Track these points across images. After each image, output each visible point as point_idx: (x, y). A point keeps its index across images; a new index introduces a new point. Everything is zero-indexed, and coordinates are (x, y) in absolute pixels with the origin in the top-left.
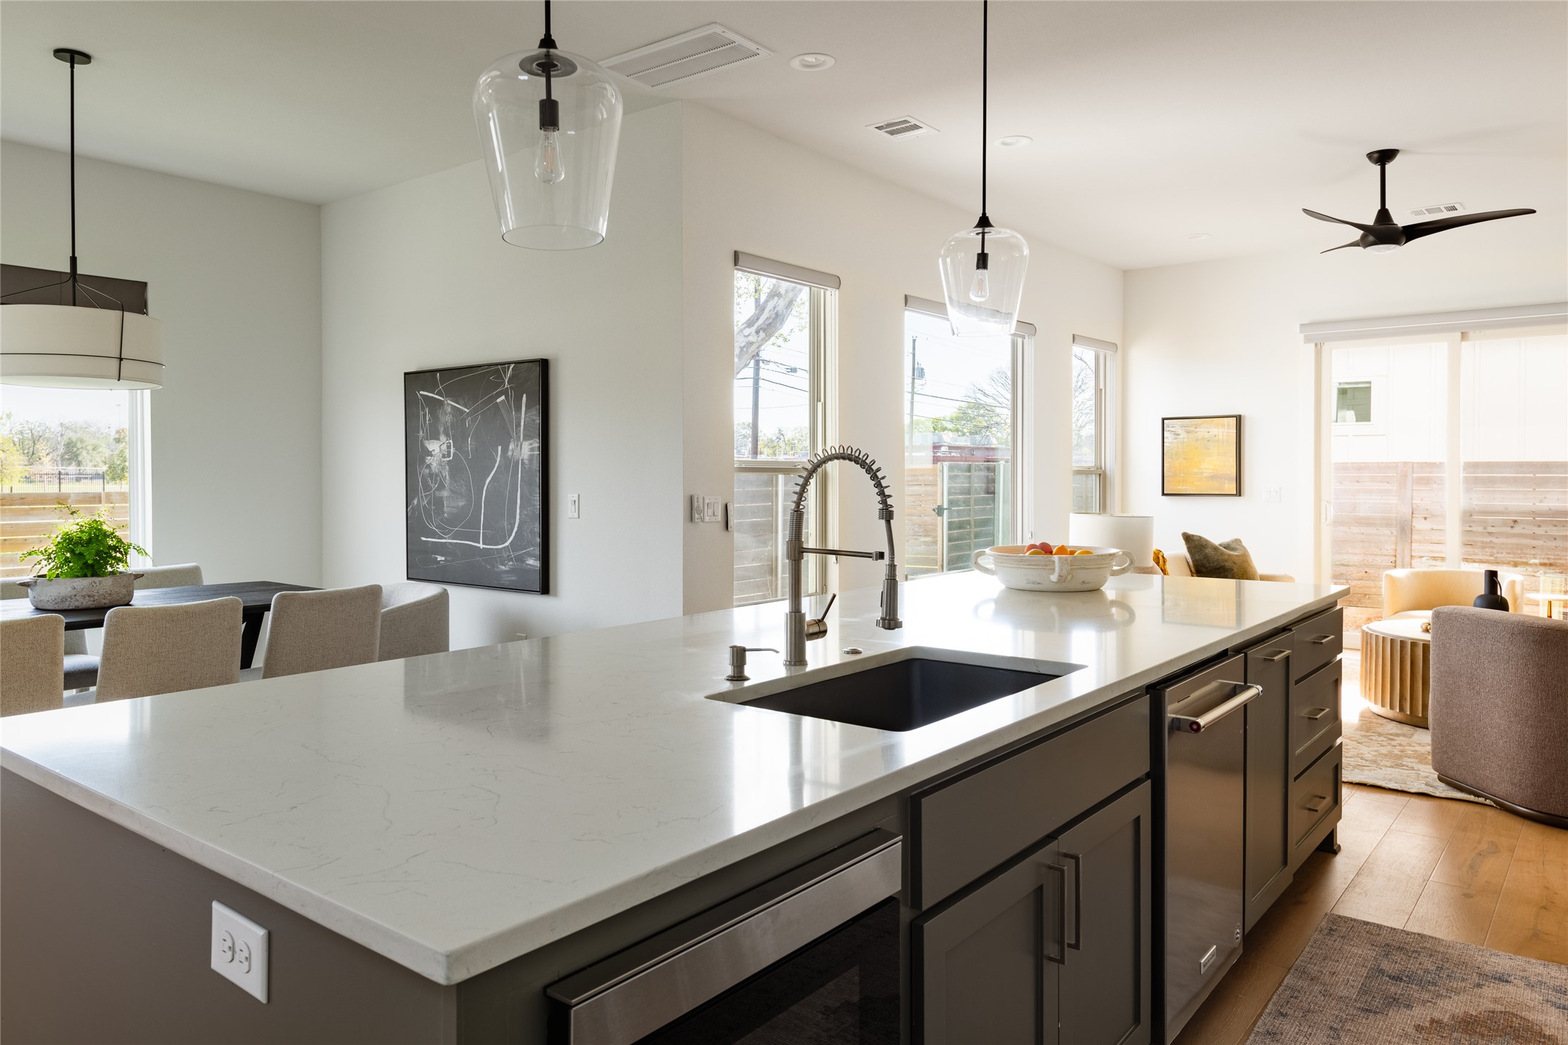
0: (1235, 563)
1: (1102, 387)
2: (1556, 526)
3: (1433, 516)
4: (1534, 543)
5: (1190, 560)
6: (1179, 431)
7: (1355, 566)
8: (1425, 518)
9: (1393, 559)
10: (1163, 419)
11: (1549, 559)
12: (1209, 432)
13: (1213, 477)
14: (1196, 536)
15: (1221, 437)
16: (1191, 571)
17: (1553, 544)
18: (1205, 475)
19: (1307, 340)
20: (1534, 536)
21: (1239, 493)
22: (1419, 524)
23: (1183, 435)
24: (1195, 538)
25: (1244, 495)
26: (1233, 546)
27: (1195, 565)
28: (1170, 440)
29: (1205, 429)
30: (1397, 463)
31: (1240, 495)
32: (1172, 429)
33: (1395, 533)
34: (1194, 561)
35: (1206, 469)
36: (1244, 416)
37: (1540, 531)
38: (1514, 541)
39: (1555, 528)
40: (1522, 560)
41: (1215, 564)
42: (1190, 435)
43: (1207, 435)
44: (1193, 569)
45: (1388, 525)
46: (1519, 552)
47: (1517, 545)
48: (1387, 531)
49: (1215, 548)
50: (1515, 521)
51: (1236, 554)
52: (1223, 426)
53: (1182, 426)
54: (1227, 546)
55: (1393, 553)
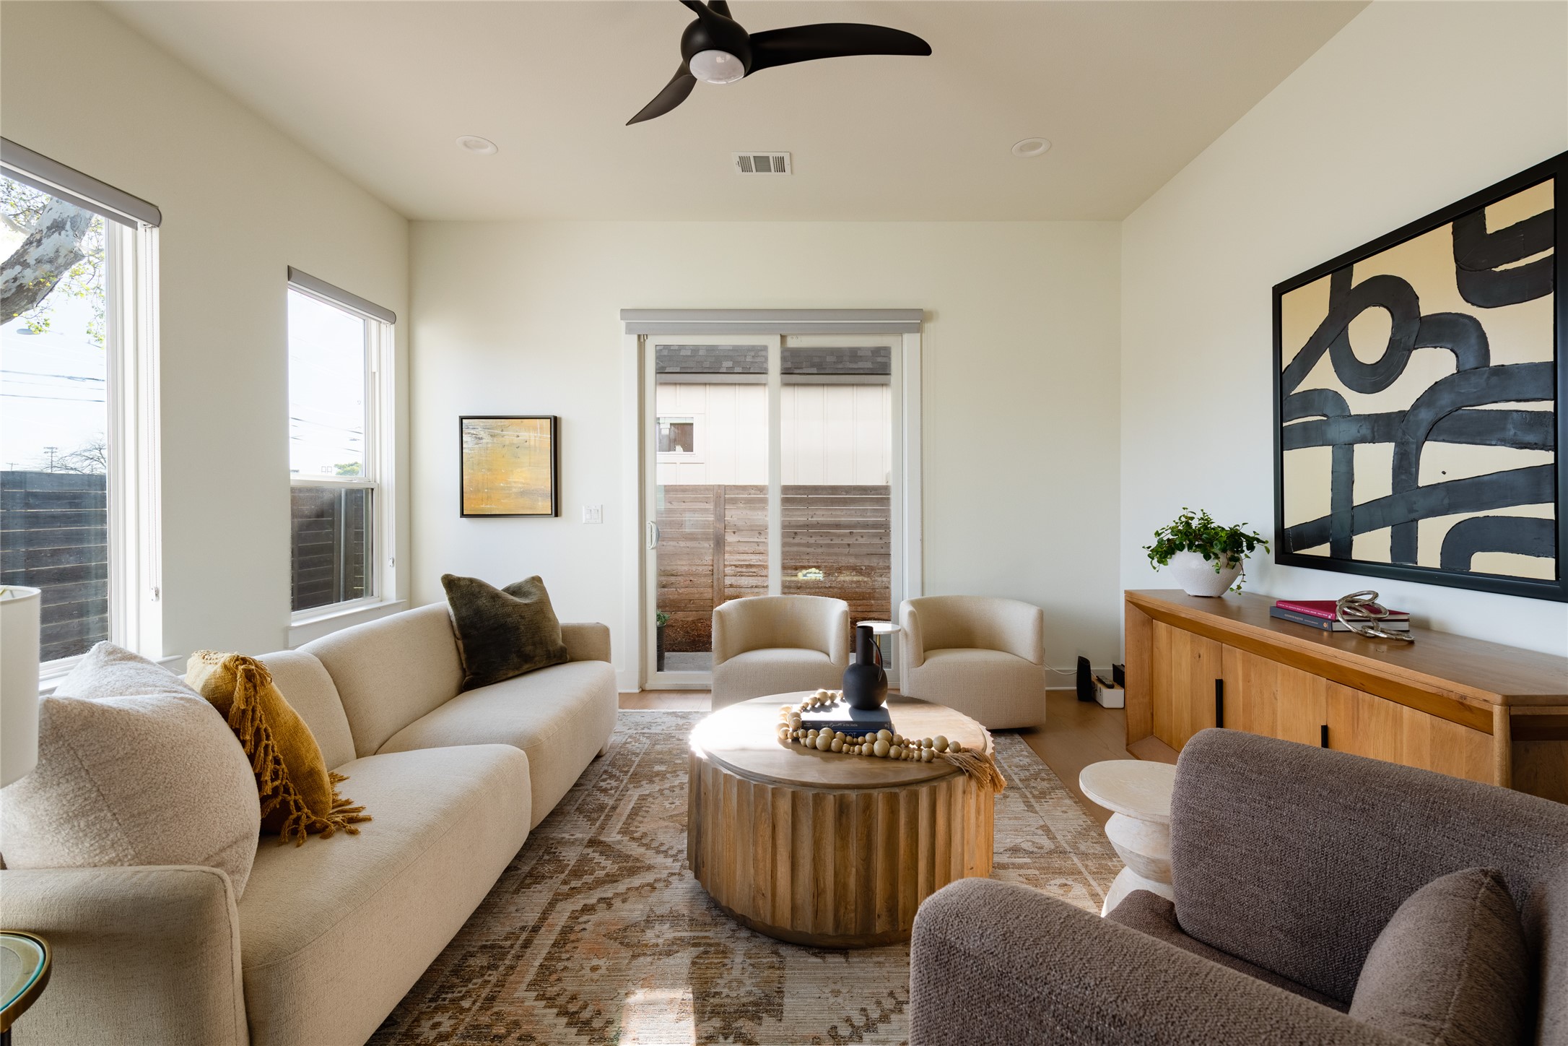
0: (522, 617)
1: (375, 369)
2: (821, 536)
3: (739, 530)
4: (809, 550)
5: (453, 618)
6: (482, 434)
7: (682, 575)
8: (734, 533)
9: (711, 568)
10: (462, 419)
11: (818, 562)
12: (518, 436)
13: (523, 493)
14: (464, 579)
15: (532, 443)
16: (455, 635)
17: (820, 550)
18: (514, 490)
19: (629, 330)
20: (808, 545)
21: (556, 512)
22: (730, 538)
23: (487, 439)
24: (462, 583)
25: (561, 516)
26: (525, 589)
27: (460, 626)
28: (470, 445)
29: (513, 432)
30: (714, 486)
31: (556, 515)
32: (472, 431)
33: (712, 546)
34: (459, 619)
35: (515, 482)
36: (560, 418)
37: (812, 541)
38: (795, 549)
39: (821, 538)
40: (801, 564)
41: (492, 621)
42: (495, 439)
43: (516, 440)
44: (457, 632)
45: (707, 539)
46: (798, 557)
47: (797, 552)
48: (706, 545)
49: (494, 596)
50: (796, 533)
51: (527, 601)
52: (535, 429)
53: (485, 428)
54: (515, 590)
55: (711, 563)
